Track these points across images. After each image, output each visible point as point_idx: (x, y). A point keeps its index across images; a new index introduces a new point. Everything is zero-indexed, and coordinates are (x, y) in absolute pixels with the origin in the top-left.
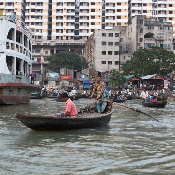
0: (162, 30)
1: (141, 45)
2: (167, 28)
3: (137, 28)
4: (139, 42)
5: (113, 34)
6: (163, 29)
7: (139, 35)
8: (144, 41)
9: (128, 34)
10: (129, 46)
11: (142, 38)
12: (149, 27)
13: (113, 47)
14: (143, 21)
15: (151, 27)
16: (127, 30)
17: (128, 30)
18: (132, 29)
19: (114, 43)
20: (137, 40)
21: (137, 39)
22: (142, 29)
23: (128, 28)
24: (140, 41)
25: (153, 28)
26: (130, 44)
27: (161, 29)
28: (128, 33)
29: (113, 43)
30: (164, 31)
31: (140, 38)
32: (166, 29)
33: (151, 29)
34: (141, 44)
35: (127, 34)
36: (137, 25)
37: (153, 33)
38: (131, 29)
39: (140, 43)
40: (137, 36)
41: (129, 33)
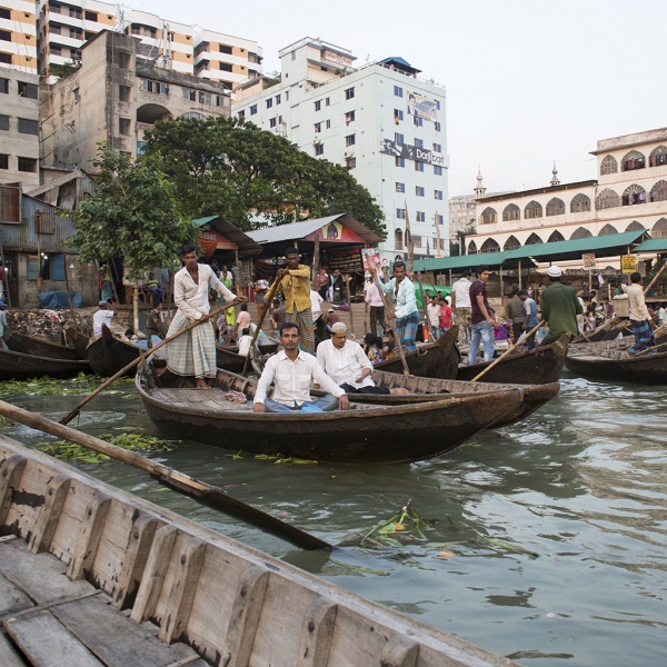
0: (197, 104)
1: (125, 148)
2: (214, 97)
3: (109, 77)
4: (116, 133)
5: (10, 85)
6: (201, 101)
7: (117, 108)
8: (136, 131)
9: (62, 113)
10: (66, 153)
11: (128, 121)
12: (154, 86)
13: (9, 136)
14: (128, 56)
15: (158, 86)
16: (57, 98)
17: (62, 96)
18: (81, 92)
19: (14, 122)
20: (110, 126)
21: (111, 120)
22: (129, 89)
23: (62, 90)
24: (122, 131)
25: (167, 91)
26: (71, 147)
27: (193, 98)
28: (63, 107)
29: (10, 120)
30: (205, 107)
31: (121, 120)
32: (209, 102)
33: (158, 91)
34: (125, 142)
35: (58, 111)
36: (109, 68)
37: (167, 107)
38: (76, 91)
39: (120, 139)
40: (109, 110)
41: (66, 108)
